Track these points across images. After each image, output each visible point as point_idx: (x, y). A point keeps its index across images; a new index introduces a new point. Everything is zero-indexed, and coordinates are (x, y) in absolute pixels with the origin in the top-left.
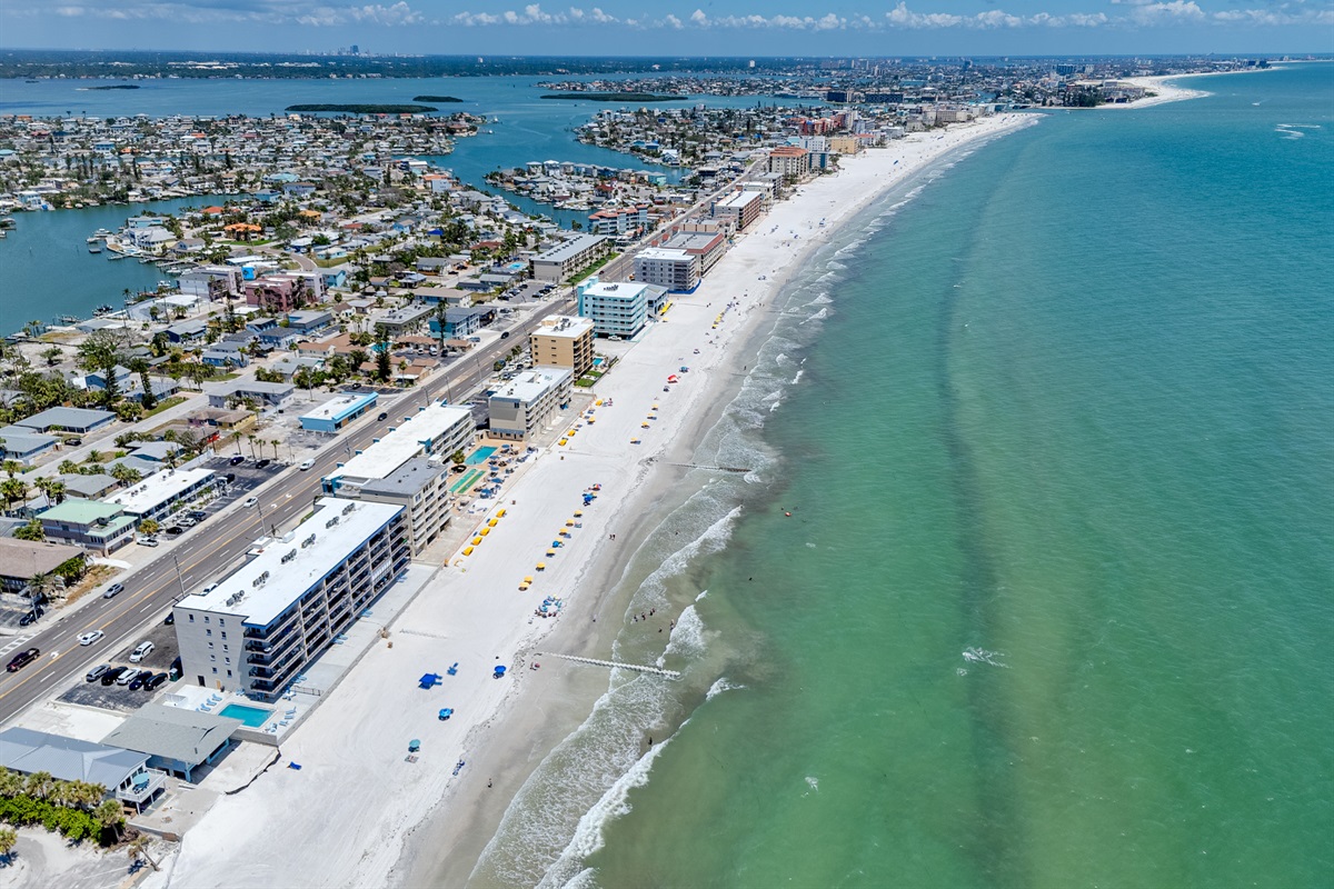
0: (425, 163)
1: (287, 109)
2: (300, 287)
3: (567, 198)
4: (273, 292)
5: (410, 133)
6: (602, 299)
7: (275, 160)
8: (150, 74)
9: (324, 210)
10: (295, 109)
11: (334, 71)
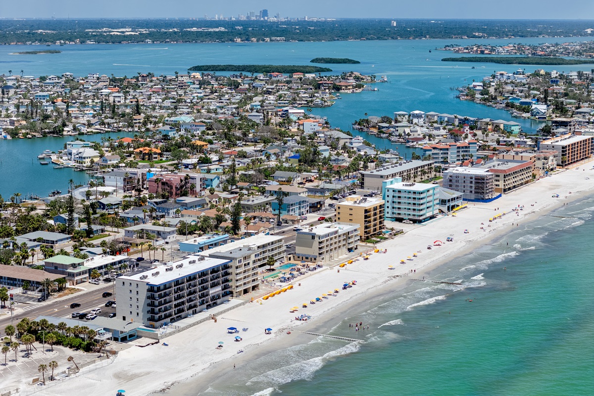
0: (303, 111)
1: (190, 69)
2: (186, 183)
3: (420, 139)
4: (167, 183)
5: (298, 89)
6: (399, 191)
7: (176, 108)
8: (70, 40)
9: (211, 142)
10: (197, 69)
11: (239, 34)
